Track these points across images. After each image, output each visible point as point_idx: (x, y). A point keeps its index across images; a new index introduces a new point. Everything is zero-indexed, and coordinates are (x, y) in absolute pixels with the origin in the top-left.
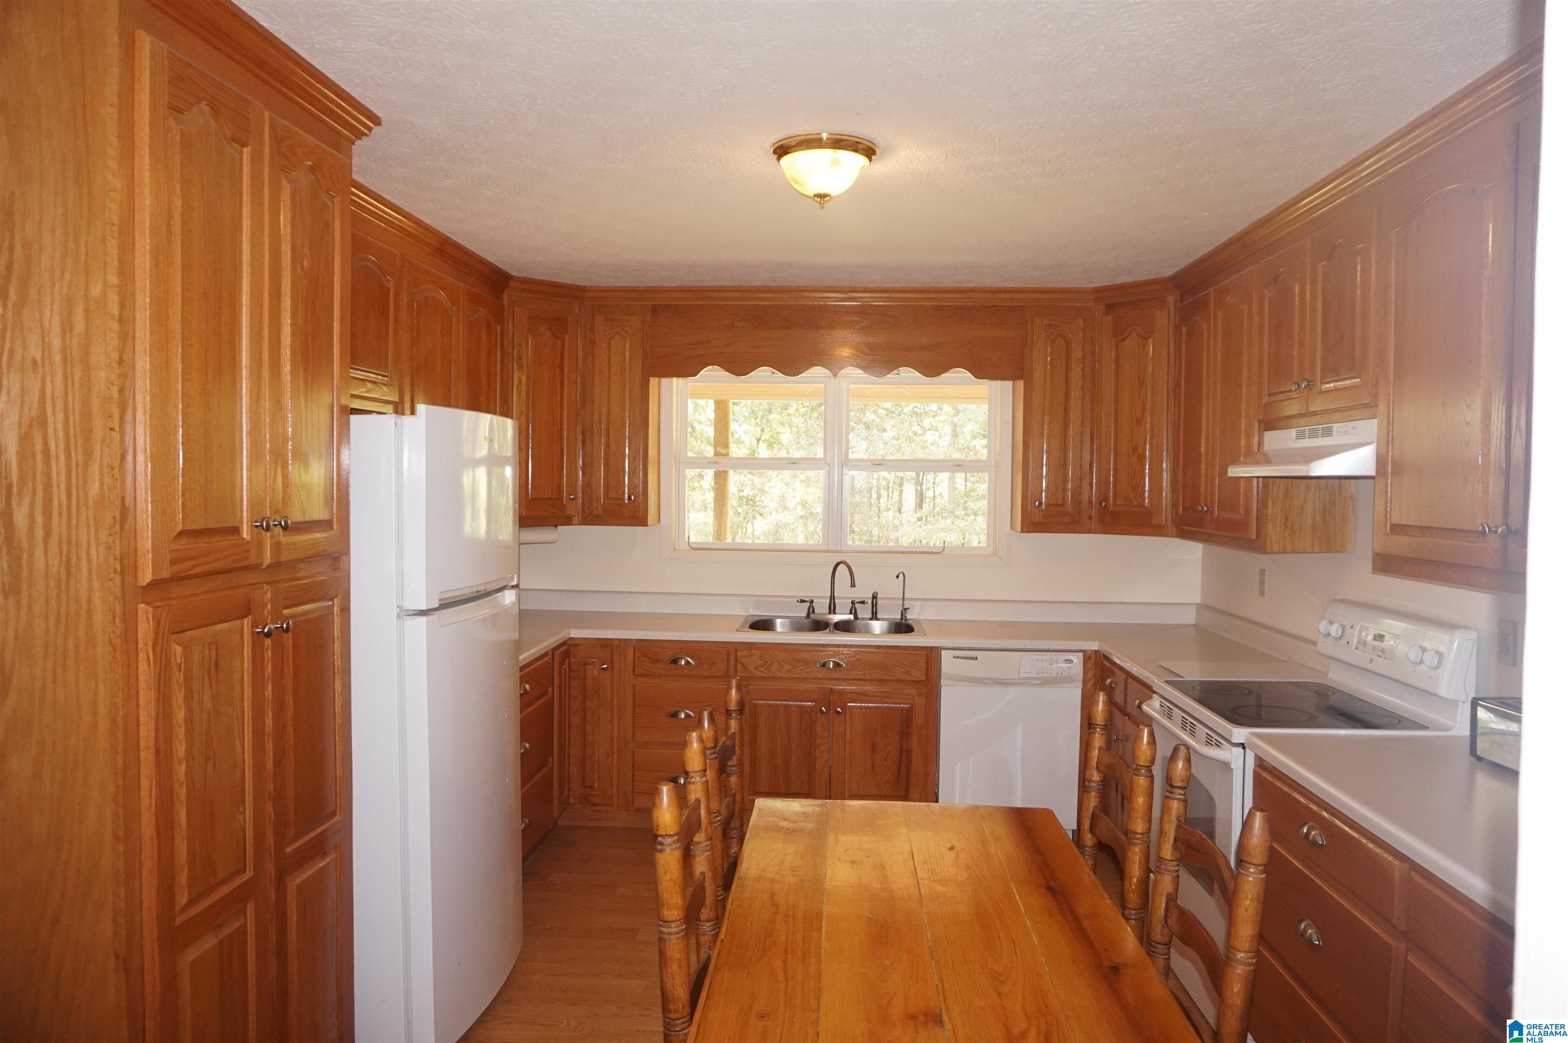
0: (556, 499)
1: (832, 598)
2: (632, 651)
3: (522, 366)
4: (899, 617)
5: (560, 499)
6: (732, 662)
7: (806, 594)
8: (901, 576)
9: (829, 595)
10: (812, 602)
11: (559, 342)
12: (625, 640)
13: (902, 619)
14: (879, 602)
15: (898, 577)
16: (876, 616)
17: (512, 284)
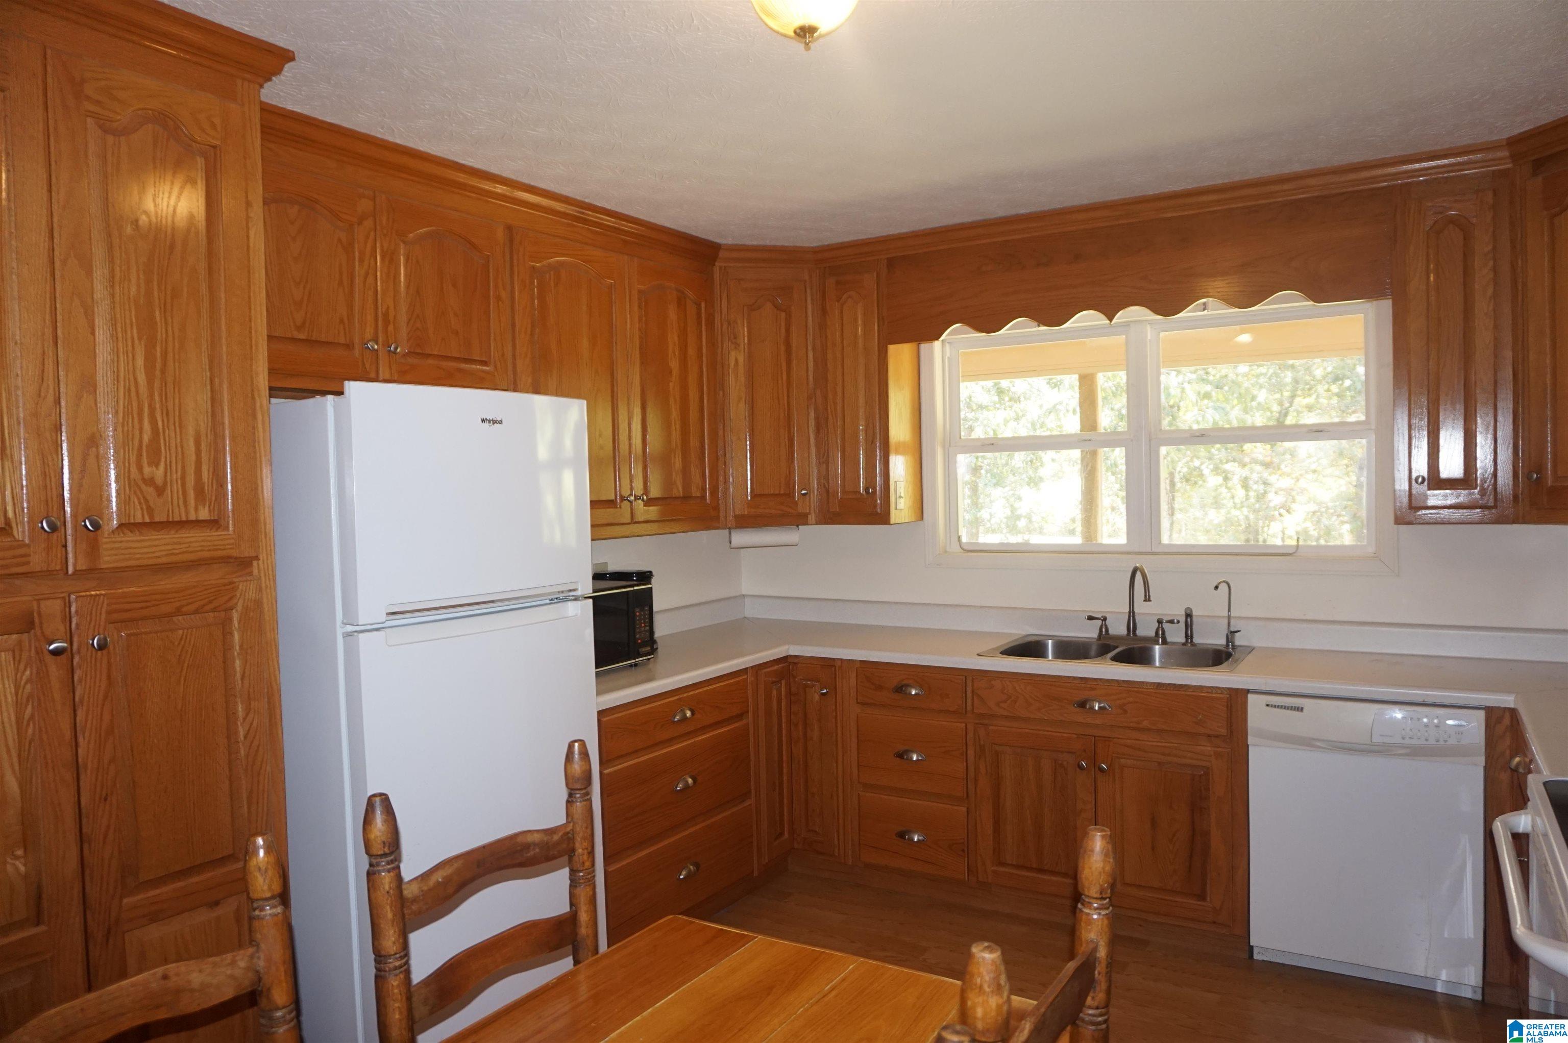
0: (785, 495)
1: (1132, 614)
2: (854, 675)
3: (739, 345)
4: (1223, 641)
5: (790, 495)
6: (969, 694)
7: (1098, 609)
8: (1223, 588)
9: (1128, 610)
10: (1105, 619)
11: (783, 315)
12: (849, 660)
13: (1227, 645)
14: (1194, 619)
15: (1216, 588)
16: (1192, 641)
17: (722, 254)
